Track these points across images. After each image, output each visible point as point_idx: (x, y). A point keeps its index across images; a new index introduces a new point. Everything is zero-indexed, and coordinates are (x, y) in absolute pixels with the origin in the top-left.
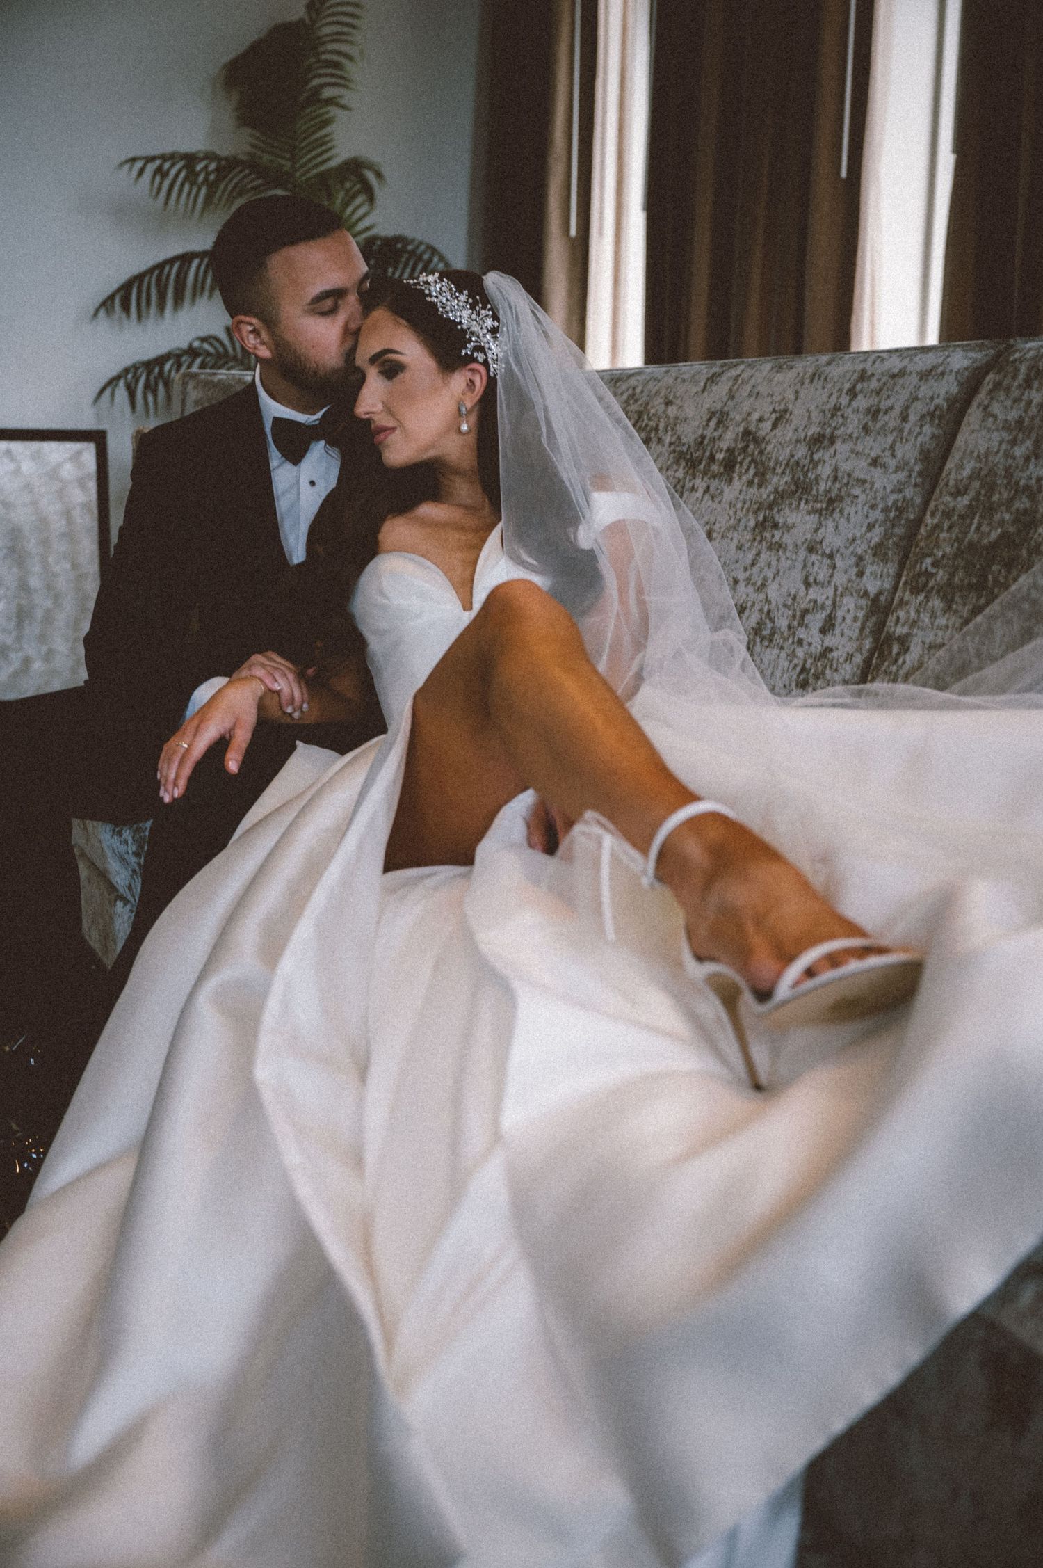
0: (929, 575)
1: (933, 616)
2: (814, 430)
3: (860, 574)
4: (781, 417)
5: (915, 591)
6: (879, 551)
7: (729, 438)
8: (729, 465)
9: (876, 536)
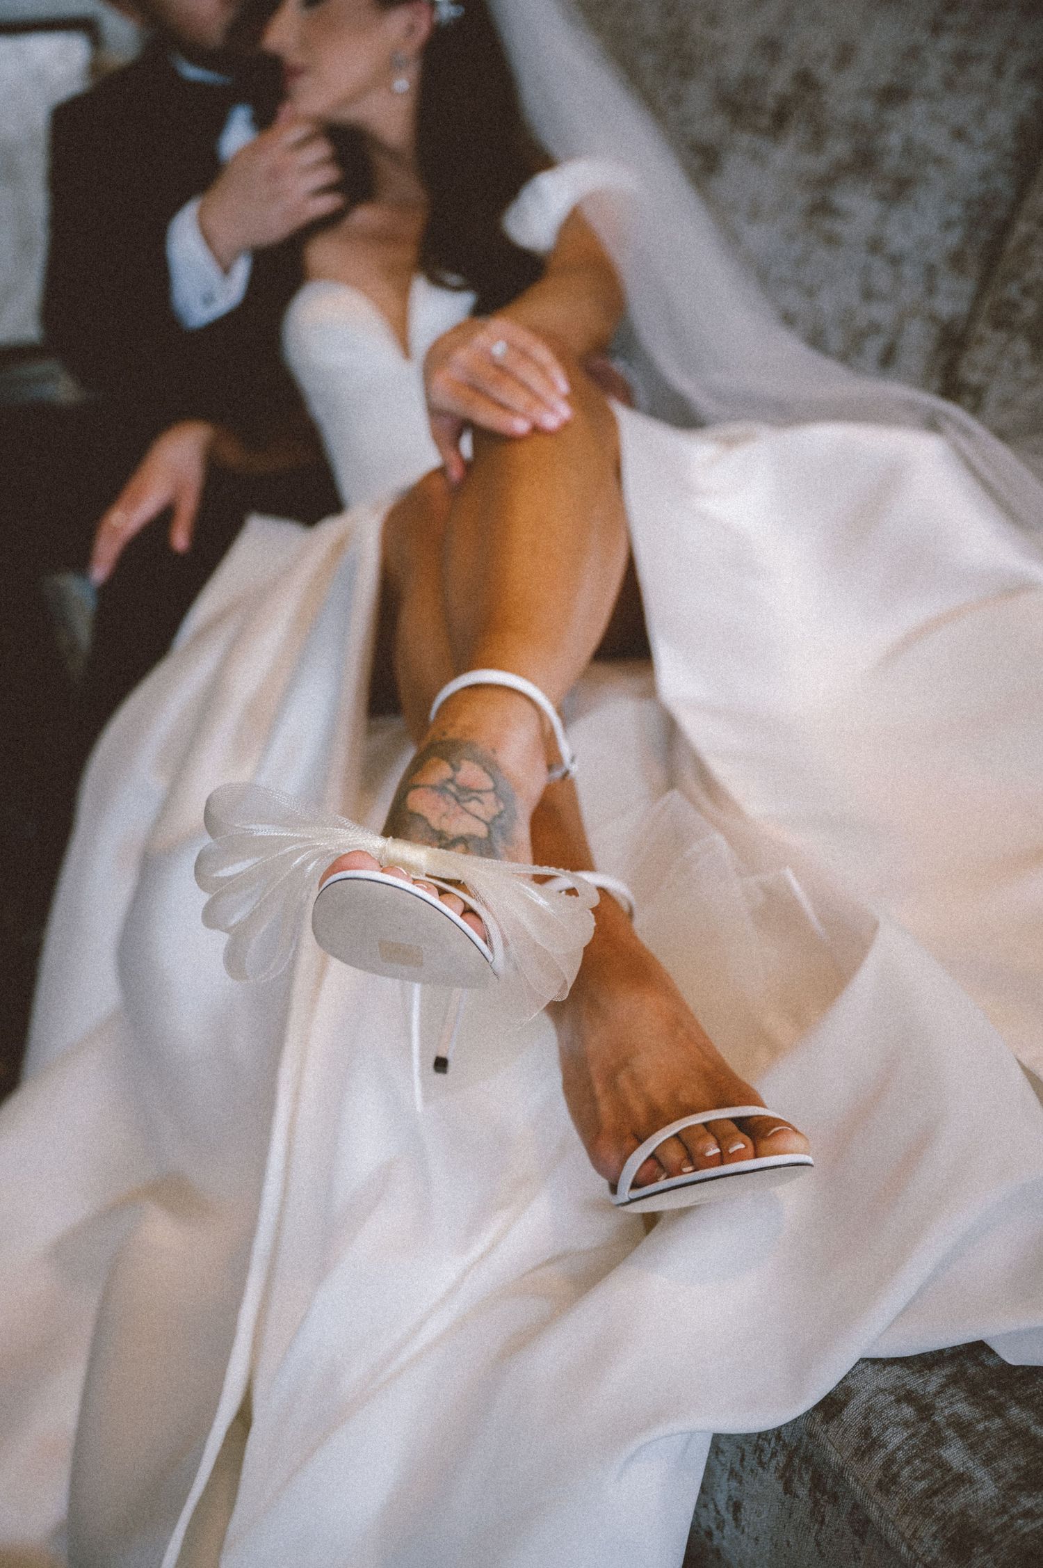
0: (1014, 306)
1: (1017, 364)
2: (884, 78)
3: (931, 291)
4: (845, 56)
5: (998, 324)
6: (956, 260)
7: (781, 81)
8: (780, 119)
9: (953, 238)
